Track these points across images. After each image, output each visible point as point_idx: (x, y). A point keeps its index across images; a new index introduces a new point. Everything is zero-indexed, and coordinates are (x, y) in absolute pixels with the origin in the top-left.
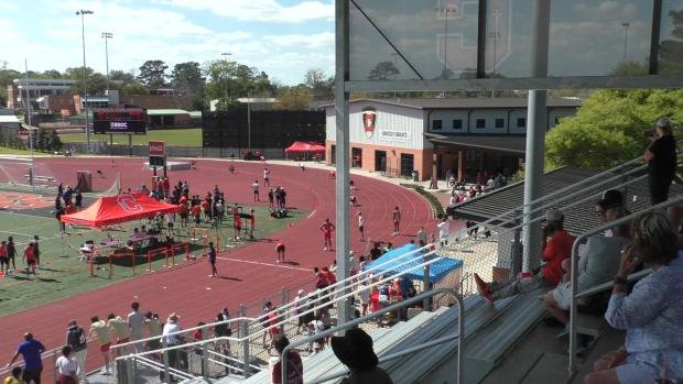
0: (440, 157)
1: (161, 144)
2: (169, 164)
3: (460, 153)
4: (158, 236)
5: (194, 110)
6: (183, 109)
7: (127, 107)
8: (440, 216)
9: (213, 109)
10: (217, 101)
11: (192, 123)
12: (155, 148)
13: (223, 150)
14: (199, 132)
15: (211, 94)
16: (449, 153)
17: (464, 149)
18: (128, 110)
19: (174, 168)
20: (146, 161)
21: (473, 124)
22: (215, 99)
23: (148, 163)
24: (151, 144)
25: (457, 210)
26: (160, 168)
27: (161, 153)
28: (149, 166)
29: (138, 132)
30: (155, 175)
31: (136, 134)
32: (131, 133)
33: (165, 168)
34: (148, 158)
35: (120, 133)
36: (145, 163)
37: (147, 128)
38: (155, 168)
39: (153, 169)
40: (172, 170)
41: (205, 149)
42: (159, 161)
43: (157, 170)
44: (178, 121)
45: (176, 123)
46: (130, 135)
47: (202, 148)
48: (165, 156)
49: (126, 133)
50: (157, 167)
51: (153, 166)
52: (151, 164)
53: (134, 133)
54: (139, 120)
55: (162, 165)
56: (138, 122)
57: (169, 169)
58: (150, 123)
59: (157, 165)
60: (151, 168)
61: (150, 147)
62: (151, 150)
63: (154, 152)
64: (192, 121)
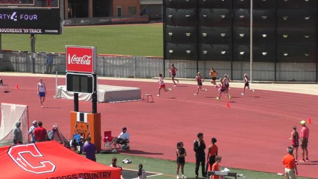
1: (88, 52)
2: (102, 90)
12: (79, 60)
13: (201, 64)
14: (159, 26)
19: (109, 96)
20: (61, 82)
23: (65, 88)
26: (85, 97)
27: (87, 68)
28: (66, 92)
29: (46, 31)
30: (77, 110)
31: (43, 33)
32: (36, 31)
33: (95, 97)
34: (65, 77)
35: (16, 31)
36: (59, 87)
37: (63, 23)
38: (76, 96)
39: (72, 98)
40: (106, 101)
41: (168, 63)
42: (85, 84)
43: (79, 99)
44: (119, 9)
45: (116, 12)
46: (33, 35)
47: (162, 60)
48: (95, 75)
49: (26, 31)
50: (80, 94)
51: (72, 93)
52: (69, 89)
53: (40, 32)
54: (49, 8)
55: (90, 91)
56: (47, 10)
57: (101, 98)
58: (69, 13)
59: (80, 91)
60: (69, 96)
61: (69, 57)
62: (69, 63)
63: (74, 66)
64: (145, 10)
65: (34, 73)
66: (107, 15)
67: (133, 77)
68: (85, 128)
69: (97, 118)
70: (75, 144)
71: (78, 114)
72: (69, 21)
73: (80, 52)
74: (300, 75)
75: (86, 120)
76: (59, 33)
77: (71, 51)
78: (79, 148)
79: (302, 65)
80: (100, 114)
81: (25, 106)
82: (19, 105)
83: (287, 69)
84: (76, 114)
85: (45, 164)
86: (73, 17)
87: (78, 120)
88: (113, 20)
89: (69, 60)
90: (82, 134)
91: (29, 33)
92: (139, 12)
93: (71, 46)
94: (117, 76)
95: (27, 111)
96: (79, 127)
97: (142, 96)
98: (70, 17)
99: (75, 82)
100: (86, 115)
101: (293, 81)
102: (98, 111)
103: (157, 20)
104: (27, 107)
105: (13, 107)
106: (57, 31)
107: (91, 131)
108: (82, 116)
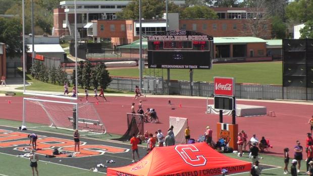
1: (230, 81)
2: (239, 108)
5: (272, 37)
6: (257, 36)
7: (188, 33)
9: (297, 35)
10: (302, 26)
11: (269, 55)
12: (223, 87)
14: (279, 64)
15: (294, 15)
18: (190, 37)
19: (244, 113)
20: (210, 102)
22: (300, 23)
23: (213, 106)
24: (218, 81)
26: (227, 113)
27: (229, 93)
28: (214, 110)
29: (201, 67)
30: (221, 121)
31: (199, 68)
32: (193, 67)
33: (234, 113)
34: (213, 99)
35: (180, 67)
36: (209, 106)
37: (213, 61)
38: (221, 112)
39: (218, 113)
40: (242, 116)
41: (285, 88)
42: (227, 103)
43: (223, 114)
44: (252, 52)
45: (249, 54)
46: (191, 69)
47: (281, 88)
48: (234, 98)
49: (187, 67)
50: (224, 111)
51: (218, 110)
52: (216, 107)
53: (196, 67)
54: (203, 51)
55: (230, 109)
56: (202, 52)
57: (238, 114)
58: (217, 55)
59: (224, 109)
60: (216, 112)
61: (216, 85)
62: (216, 89)
63: (220, 91)
64: (269, 52)
65: (192, 96)
66: (243, 56)
67: (260, 99)
68: (227, 135)
69: (235, 127)
71: (222, 124)
72: (217, 60)
73: (224, 82)
75: (228, 129)
78: (223, 148)
80: (237, 125)
81: (186, 119)
82: (181, 118)
84: (221, 125)
85: (200, 158)
86: (219, 57)
87: (222, 128)
88: (247, 59)
89: (216, 87)
90: (225, 139)
91: (188, 68)
92: (265, 54)
93: (217, 77)
94: (250, 98)
95: (187, 122)
96: (223, 134)
97: (267, 112)
98: (217, 57)
99: (221, 103)
100: (228, 125)
102: (236, 123)
103: (278, 59)
104: (187, 119)
105: (178, 119)
106: (208, 67)
107: (231, 136)
108: (225, 126)
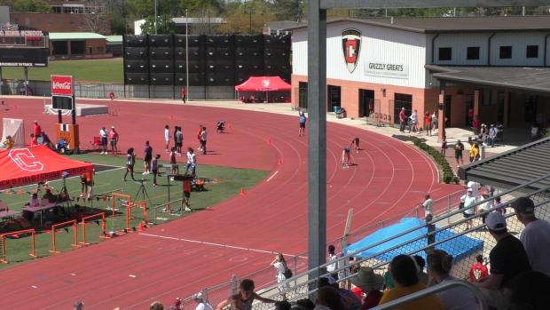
0: (447, 99)
1: (68, 80)
2: (79, 108)
3: (477, 93)
4: (65, 205)
5: (112, 33)
6: (97, 32)
7: (20, 29)
8: (448, 180)
9: (138, 31)
10: (143, 22)
11: (114, 50)
12: (61, 86)
13: (152, 88)
14: (120, 60)
15: (134, 12)
16: (460, 93)
17: (482, 88)
18: (23, 33)
19: (84, 112)
20: (48, 102)
21: (496, 52)
22: (141, 18)
23: (51, 106)
24: (54, 78)
25: (471, 172)
26: (66, 113)
27: (68, 92)
28: (52, 110)
29: (36, 64)
30: (60, 122)
31: (34, 66)
32: (28, 65)
33: (74, 112)
34: (51, 98)
35: (13, 64)
36: (47, 106)
37: (49, 58)
38: (60, 112)
39: (57, 114)
40: (83, 115)
41: (127, 87)
42: (66, 103)
43: (62, 114)
44: (91, 48)
45: (88, 50)
46: (26, 67)
47: (123, 85)
48: (73, 97)
49: (21, 64)
50: (63, 110)
51: (57, 110)
52: (55, 107)
53: (31, 65)
55: (70, 108)
56: (37, 49)
57: (78, 114)
58: (53, 52)
59: (63, 108)
60: (55, 112)
61: (54, 84)
62: (54, 88)
63: (58, 90)
64: (110, 49)
66: (82, 53)
68: (67, 136)
69: (76, 129)
70: (60, 147)
71: (62, 125)
72: (53, 57)
73: (62, 80)
74: (221, 95)
75: (67, 130)
76: (46, 66)
77: (56, 80)
78: (63, 150)
79: (224, 87)
80: (78, 125)
82: (17, 120)
83: (213, 90)
84: (60, 125)
85: (36, 164)
86: (56, 54)
87: (62, 129)
88: (86, 56)
89: (54, 86)
90: (65, 140)
91: (23, 66)
92: (105, 50)
93: (55, 75)
95: (23, 124)
96: (64, 136)
97: (109, 112)
98: (54, 54)
99: (59, 102)
100: (67, 126)
101: (218, 99)
102: (77, 123)
103: (119, 55)
104: (23, 121)
105: (13, 121)
106: (44, 65)
107: (72, 137)
108: (65, 127)
